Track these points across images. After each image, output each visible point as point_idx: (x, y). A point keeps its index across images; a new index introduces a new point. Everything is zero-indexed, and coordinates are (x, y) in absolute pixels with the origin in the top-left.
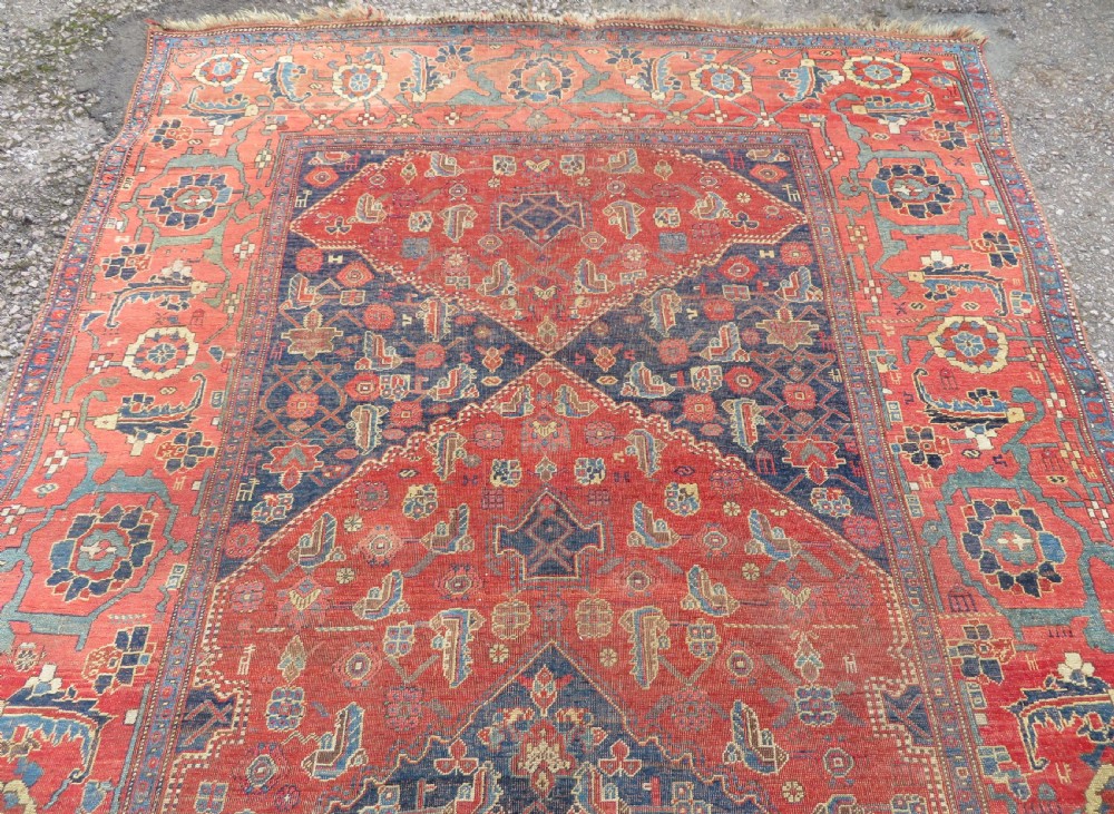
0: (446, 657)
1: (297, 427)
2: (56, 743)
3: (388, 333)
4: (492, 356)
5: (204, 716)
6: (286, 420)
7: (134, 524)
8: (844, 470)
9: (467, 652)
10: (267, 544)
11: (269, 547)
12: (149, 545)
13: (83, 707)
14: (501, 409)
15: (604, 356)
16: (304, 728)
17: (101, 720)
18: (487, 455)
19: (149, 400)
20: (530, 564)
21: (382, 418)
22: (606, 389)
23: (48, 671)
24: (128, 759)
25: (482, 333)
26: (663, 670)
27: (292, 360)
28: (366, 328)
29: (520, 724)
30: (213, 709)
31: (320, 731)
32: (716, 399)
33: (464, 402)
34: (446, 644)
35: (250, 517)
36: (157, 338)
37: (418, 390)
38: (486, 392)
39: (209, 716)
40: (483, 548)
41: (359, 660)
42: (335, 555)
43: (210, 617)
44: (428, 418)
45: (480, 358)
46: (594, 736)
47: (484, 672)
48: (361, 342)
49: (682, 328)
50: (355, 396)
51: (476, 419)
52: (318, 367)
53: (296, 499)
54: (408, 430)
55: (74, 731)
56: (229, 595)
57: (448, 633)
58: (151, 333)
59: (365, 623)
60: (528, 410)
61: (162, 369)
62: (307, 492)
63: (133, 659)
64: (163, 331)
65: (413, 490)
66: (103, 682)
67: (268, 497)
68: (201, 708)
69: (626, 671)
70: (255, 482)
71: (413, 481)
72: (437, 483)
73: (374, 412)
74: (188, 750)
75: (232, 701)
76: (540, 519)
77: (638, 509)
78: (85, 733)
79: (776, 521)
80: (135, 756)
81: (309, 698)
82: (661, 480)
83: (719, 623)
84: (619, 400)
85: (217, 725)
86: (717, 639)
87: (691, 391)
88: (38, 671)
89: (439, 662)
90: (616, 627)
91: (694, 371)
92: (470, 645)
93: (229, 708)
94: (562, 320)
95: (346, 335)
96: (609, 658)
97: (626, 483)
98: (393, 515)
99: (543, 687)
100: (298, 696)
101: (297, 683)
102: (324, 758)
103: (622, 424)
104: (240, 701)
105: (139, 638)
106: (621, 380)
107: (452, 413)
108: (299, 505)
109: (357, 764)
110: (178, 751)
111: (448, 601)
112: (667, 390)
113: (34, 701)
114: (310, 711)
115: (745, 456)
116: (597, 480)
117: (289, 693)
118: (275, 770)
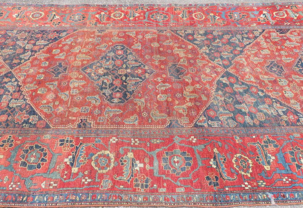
0: (80, 84)
1: (10, 118)
2: (85, 152)
4: (6, 80)
5: (84, 124)
6: (7, 121)
9: (79, 81)
10: (44, 118)
11: (45, 118)
12: (36, 145)
13: (77, 148)
14: (22, 78)
15: (15, 61)
16: (90, 106)
17: (81, 144)
18: (35, 80)
20: (63, 72)
21: (15, 100)
23: (66, 160)
24: (91, 136)
26: (89, 56)
29: (95, 74)
30: (83, 123)
31: (91, 103)
33: (18, 84)
34: (77, 84)
35: (35, 124)
37: (9, 94)
38: (16, 81)
39: (84, 123)
40: (57, 80)
41: (77, 98)
42: (51, 105)
43: (60, 127)
44: (19, 91)
46: (98, 64)
47: (84, 78)
50: (6, 106)
51: (24, 82)
53: (33, 115)
55: (83, 149)
56: (55, 125)
57: (75, 84)
59: (69, 98)
60: (24, 74)
62: (32, 113)
63: (67, 141)
65: (39, 92)
66: (72, 146)
67: (30, 121)
68: (82, 125)
69: (88, 60)
70: (24, 125)
72: (39, 88)
73: (13, 101)
74: (90, 126)
75: (81, 120)
76: (54, 71)
77: (56, 57)
78: (83, 147)
81: (83, 106)
83: (82, 48)
84: (29, 59)
85: (86, 121)
86: (85, 49)
88: (66, 163)
89: (80, 85)
90: (80, 61)
93: (83, 120)
96: (85, 62)
98: (44, 95)
99: (88, 71)
100: (83, 108)
101: (80, 108)
102: (96, 102)
104: (82, 118)
105: (62, 141)
107: (19, 87)
109: (98, 97)
110: (91, 127)
111: (68, 85)
113: (73, 161)
114: (86, 105)
116: (48, 63)
117: (82, 109)
118: (97, 110)
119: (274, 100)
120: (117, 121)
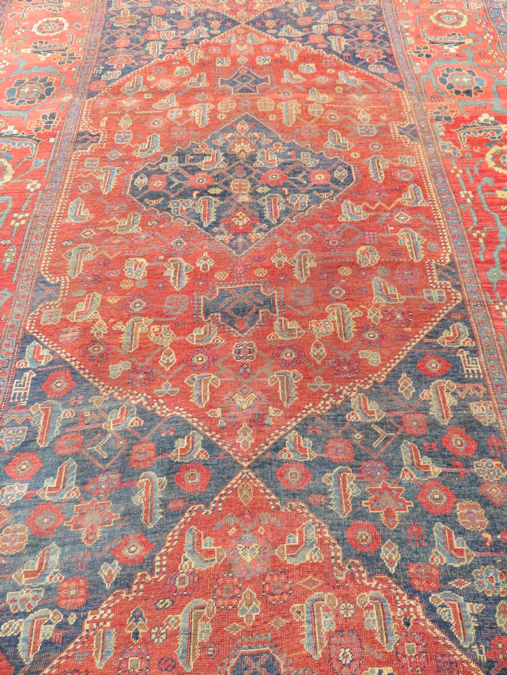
0: (197, 118)
1: (121, 50)
2: (18, 148)
3: (164, 17)
4: (216, 24)
5: (86, 140)
6: (115, 48)
7: (45, 81)
8: (386, 59)
9: (206, 116)
10: (110, 86)
12: (53, 88)
13: (30, 137)
14: (220, 41)
15: (270, 23)
16: (132, 142)
17: (38, 141)
18: (214, 57)
19: (46, 43)
20: (235, 89)
21: (162, 46)
22: (271, 34)
23: (11, 127)
24: (52, 152)
25: (210, 15)
26: (297, 120)
27: (116, 28)
28: (152, 15)
29: (232, 138)
30: (90, 137)
31: (140, 143)
32: (325, 35)
33: (202, 39)
34: (196, 114)
35: (100, 78)
36: (48, 22)
37: (179, 35)
38: (212, 36)
39: (88, 140)
40: (213, 85)
41: (156, 121)
42: (143, 88)
43: (85, 110)
44: (186, 44)
45: (209, 24)
46: (265, 141)
48: (150, 20)
49: (309, 13)
50: (149, 39)
51: (208, 45)
52: (130, 30)
54: (175, 49)
56: (94, 103)
57: (198, 111)
58: (45, 20)
59: (158, 110)
60: (233, 41)
61: (52, 32)
62: (127, 70)
63: (51, 122)
64: (50, 19)
65: (178, 68)
66: (37, 129)
67: (108, 72)
68: (84, 137)
69: (280, 121)
70: (102, 67)
71: (178, 65)
72: (190, 66)
73: (158, 44)
74: (79, 149)
75: (99, 135)
76: (240, 75)
77: (286, 72)
78: (31, 144)
79: (351, 74)
80: (55, 152)
81: (135, 133)
82: (297, 63)
83: (323, 105)
84: (277, 37)
85: (92, 142)
86: (322, 110)
87: (313, 34)
88: (6, 128)
89: (194, 120)
90: (275, 107)
91: (314, 27)
92: (208, 114)
93: (97, 137)
94: (250, 11)
95: (142, 18)
96: (272, 117)
97: (281, 64)
98: (170, 75)
99: (243, 126)
100: (129, 133)
101: (128, 129)
102: (143, 150)
103: (279, 45)
104: (102, 135)
105: (52, 116)
106: (279, 31)
107: (196, 42)
108: (123, 74)
109: (157, 151)
110: (75, 150)
111: (197, 102)
112: (300, 34)
113: (5, 136)
114: (135, 137)
115: (338, 55)
116: (267, 62)
117: (125, 132)
118: (120, 155)
119: (72, 619)
120: (82, 188)
